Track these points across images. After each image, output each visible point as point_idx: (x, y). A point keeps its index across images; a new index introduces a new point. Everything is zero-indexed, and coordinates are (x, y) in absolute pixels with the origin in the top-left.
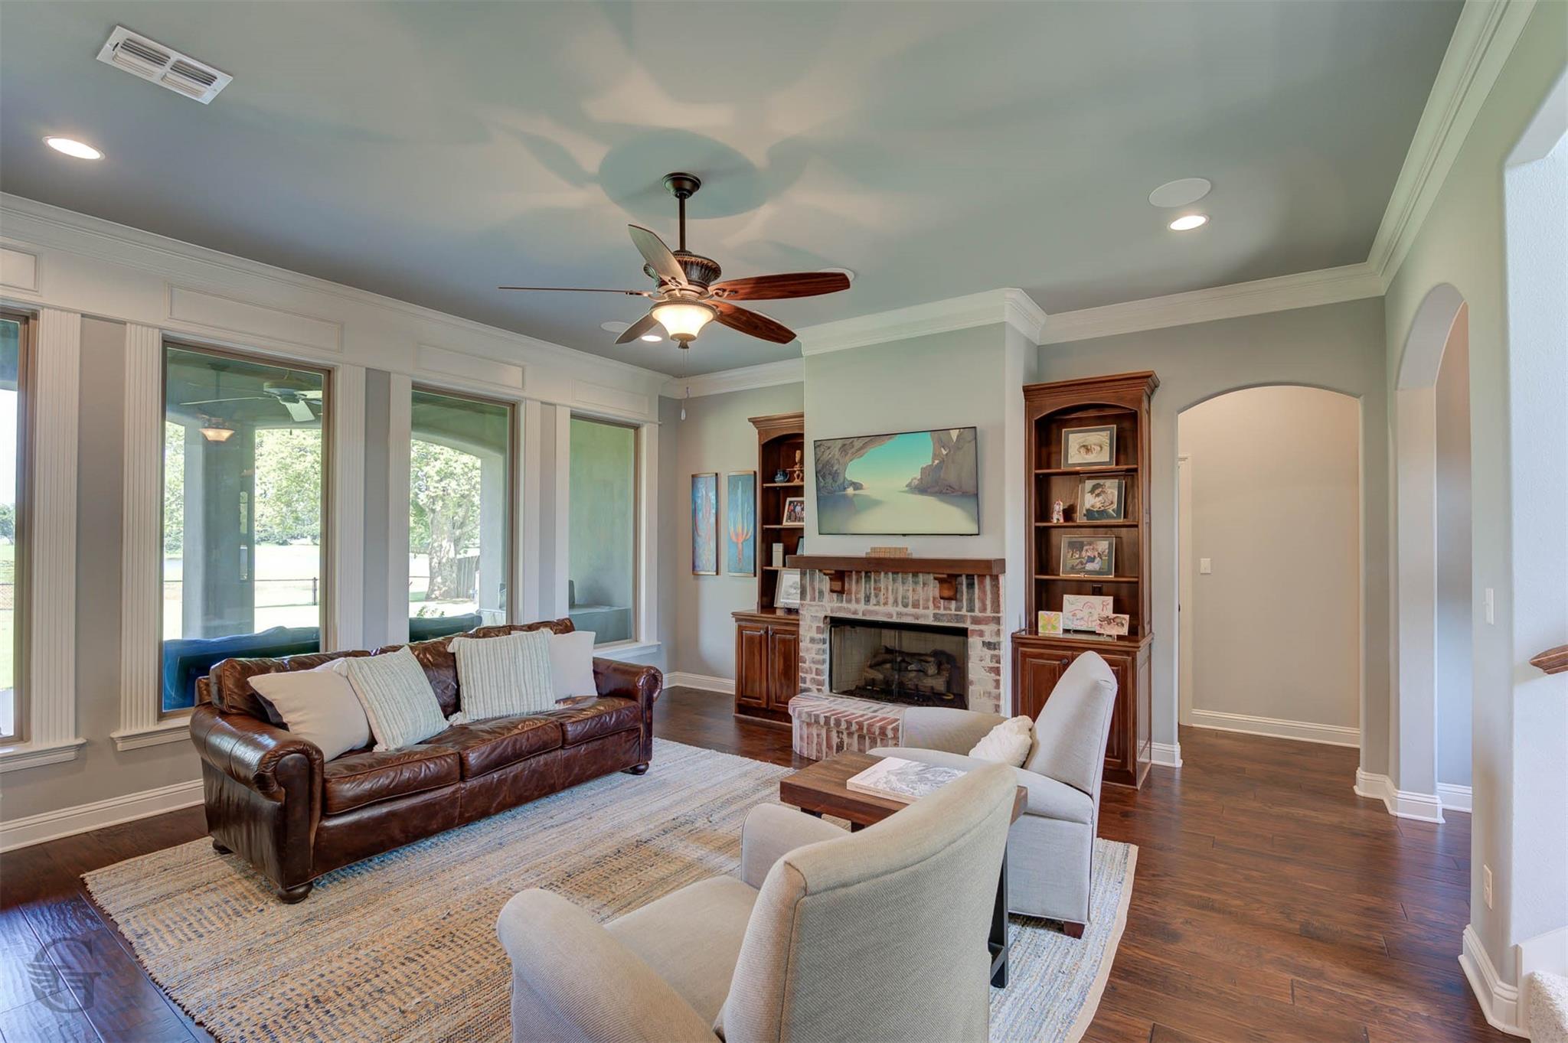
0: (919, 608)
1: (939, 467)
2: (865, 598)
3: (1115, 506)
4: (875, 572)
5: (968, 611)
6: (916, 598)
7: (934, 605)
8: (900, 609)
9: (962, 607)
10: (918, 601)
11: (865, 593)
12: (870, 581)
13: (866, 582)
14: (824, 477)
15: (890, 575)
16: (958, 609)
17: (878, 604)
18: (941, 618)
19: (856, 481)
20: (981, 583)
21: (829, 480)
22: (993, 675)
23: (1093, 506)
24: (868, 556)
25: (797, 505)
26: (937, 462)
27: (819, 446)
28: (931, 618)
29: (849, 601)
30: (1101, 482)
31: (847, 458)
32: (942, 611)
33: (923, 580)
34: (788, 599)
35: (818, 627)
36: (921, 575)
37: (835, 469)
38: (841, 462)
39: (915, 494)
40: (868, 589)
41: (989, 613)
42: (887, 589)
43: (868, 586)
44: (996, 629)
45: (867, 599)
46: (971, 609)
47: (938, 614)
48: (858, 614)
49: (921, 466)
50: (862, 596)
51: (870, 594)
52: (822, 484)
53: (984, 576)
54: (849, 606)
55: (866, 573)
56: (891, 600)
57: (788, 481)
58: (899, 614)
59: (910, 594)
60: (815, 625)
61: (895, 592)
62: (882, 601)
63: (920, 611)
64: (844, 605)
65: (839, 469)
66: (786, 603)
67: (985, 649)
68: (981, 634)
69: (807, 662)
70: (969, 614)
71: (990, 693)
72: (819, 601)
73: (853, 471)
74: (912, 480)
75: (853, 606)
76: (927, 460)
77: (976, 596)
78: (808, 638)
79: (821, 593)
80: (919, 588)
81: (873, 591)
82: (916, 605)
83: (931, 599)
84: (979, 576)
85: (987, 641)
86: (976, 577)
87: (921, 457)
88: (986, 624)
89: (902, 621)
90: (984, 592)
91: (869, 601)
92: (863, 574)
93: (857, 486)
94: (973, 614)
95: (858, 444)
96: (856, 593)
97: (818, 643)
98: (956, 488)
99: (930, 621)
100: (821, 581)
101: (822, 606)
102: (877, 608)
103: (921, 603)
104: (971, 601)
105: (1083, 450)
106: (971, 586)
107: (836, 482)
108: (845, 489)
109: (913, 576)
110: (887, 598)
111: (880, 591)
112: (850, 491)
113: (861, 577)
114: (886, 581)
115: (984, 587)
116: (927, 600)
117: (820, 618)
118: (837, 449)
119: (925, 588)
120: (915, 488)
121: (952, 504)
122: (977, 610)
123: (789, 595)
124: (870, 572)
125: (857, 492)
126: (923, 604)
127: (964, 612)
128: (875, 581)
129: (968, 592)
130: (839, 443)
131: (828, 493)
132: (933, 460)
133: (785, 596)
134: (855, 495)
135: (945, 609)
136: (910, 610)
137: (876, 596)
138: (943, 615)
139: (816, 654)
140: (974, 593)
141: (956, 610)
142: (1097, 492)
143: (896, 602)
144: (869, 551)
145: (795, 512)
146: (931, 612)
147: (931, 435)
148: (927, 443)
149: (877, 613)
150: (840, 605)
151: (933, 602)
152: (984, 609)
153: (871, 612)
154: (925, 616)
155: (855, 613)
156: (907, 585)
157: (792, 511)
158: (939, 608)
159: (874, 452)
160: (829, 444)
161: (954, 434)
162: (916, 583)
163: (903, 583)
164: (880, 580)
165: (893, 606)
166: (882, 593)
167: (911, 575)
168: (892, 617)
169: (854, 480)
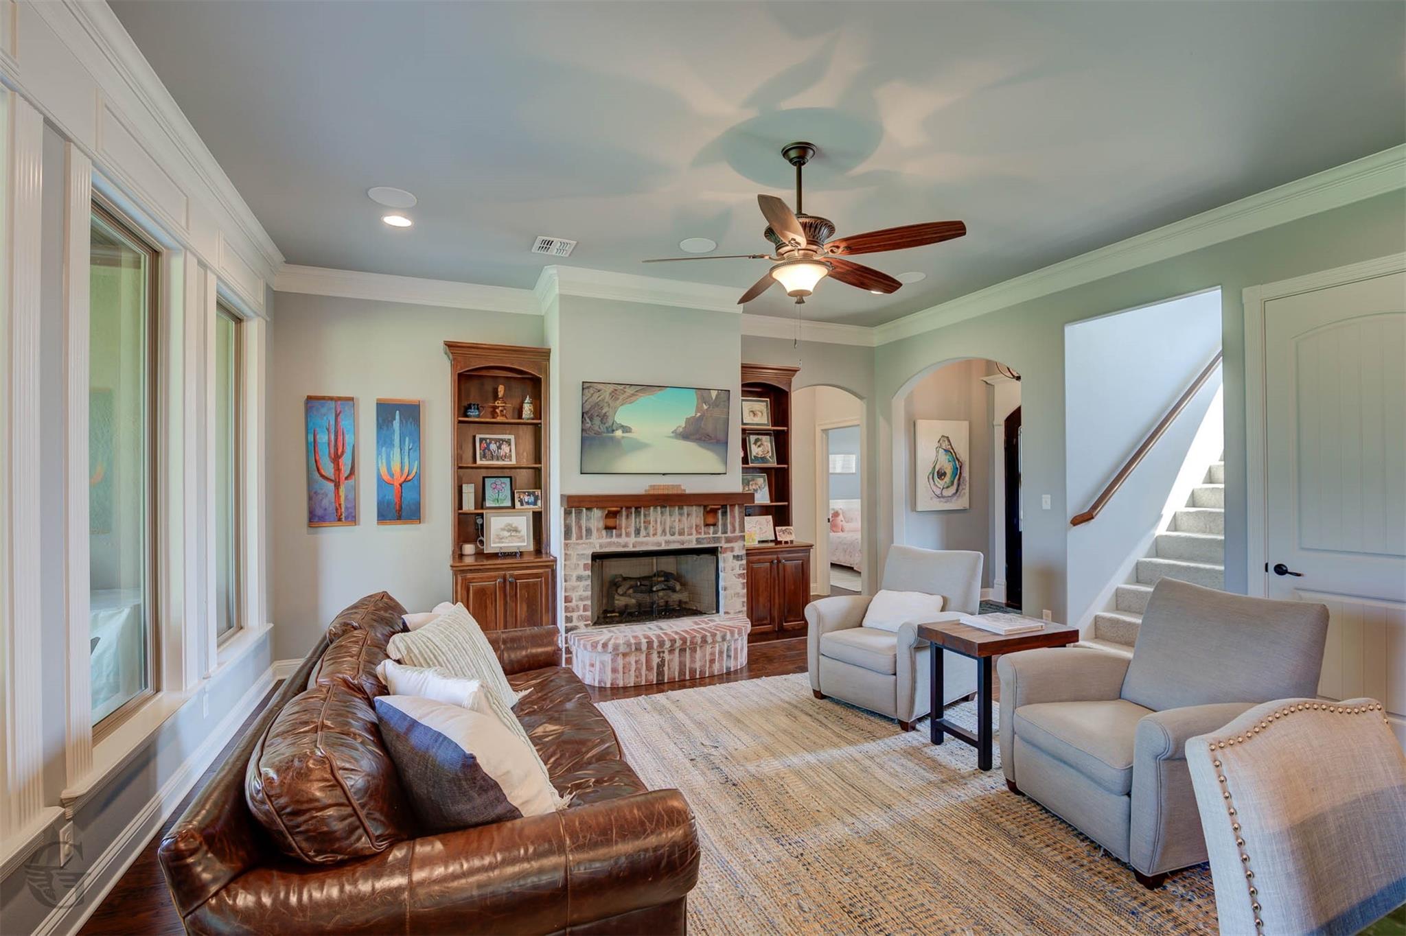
0: (684, 535)
1: (701, 418)
2: (635, 531)
3: (770, 454)
4: (644, 507)
5: (722, 533)
6: (682, 526)
7: (697, 531)
8: (669, 537)
9: (718, 531)
10: (684, 529)
11: (635, 527)
12: (640, 515)
13: (635, 518)
14: (591, 419)
15: (659, 508)
16: (715, 532)
17: (648, 535)
18: (702, 541)
19: (626, 425)
20: (732, 511)
21: (597, 421)
22: (740, 579)
23: (757, 454)
24: (647, 493)
25: (490, 443)
26: (699, 414)
27: (588, 388)
28: (695, 542)
29: (619, 536)
30: (760, 437)
31: (618, 402)
32: (703, 536)
33: (688, 512)
34: (503, 543)
35: (585, 564)
36: (685, 508)
37: (604, 411)
38: (611, 405)
39: (679, 439)
40: (638, 523)
41: (737, 533)
42: (656, 521)
43: (638, 520)
44: (742, 545)
45: (638, 532)
46: (725, 532)
47: (699, 538)
48: (628, 547)
49: (686, 417)
50: (632, 530)
51: (640, 527)
52: (588, 425)
53: (734, 505)
54: (619, 540)
55: (636, 508)
56: (659, 531)
57: (493, 418)
58: (667, 542)
59: (676, 524)
60: (582, 563)
61: (663, 523)
62: (651, 532)
63: (686, 538)
64: (614, 539)
65: (608, 411)
66: (501, 548)
67: (735, 561)
68: (732, 549)
69: (574, 601)
70: (723, 535)
71: (738, 593)
72: (586, 539)
73: (623, 415)
74: (677, 428)
75: (623, 540)
76: (691, 412)
77: (729, 521)
78: (574, 576)
79: (589, 531)
80: (684, 518)
81: (642, 525)
82: (681, 533)
83: (694, 527)
84: (731, 505)
85: (736, 555)
86: (728, 507)
87: (685, 410)
88: (736, 542)
89: (669, 548)
90: (733, 517)
91: (639, 533)
92: (633, 510)
93: (626, 429)
94: (726, 535)
95: (629, 391)
96: (627, 527)
97: (586, 580)
98: (713, 436)
99: (694, 545)
100: (588, 519)
101: (590, 543)
102: (647, 538)
103: (686, 530)
104: (725, 525)
105: (751, 414)
106: (724, 513)
107: (605, 424)
108: (613, 431)
109: (679, 508)
110: (656, 529)
111: (650, 523)
112: (619, 433)
113: (631, 513)
114: (655, 514)
115: (734, 513)
116: (691, 528)
117: (588, 556)
118: (608, 393)
119: (689, 519)
120: (680, 434)
121: (708, 449)
122: (729, 532)
123: (501, 539)
124: (640, 508)
125: (626, 435)
126: (688, 531)
127: (719, 534)
128: (645, 515)
129: (722, 519)
130: (611, 388)
131: (595, 434)
132: (696, 412)
133: (497, 540)
134: (623, 437)
135: (705, 533)
136: (677, 537)
137: (646, 528)
138: (703, 539)
139: (584, 591)
140: (727, 519)
141: (713, 534)
142: (759, 443)
143: (664, 531)
144: (647, 488)
145: (489, 450)
146: (694, 537)
147: (696, 392)
148: (692, 397)
149: (647, 544)
150: (609, 540)
151: (696, 528)
152: (734, 531)
153: (642, 543)
154: (690, 541)
155: (625, 546)
156: (673, 517)
157: (485, 448)
158: (700, 533)
159: (645, 400)
160: (600, 386)
161: (714, 394)
162: (681, 514)
163: (670, 515)
164: (649, 514)
165: (661, 536)
166: (651, 525)
167: (677, 508)
168: (661, 545)
169: (623, 424)
